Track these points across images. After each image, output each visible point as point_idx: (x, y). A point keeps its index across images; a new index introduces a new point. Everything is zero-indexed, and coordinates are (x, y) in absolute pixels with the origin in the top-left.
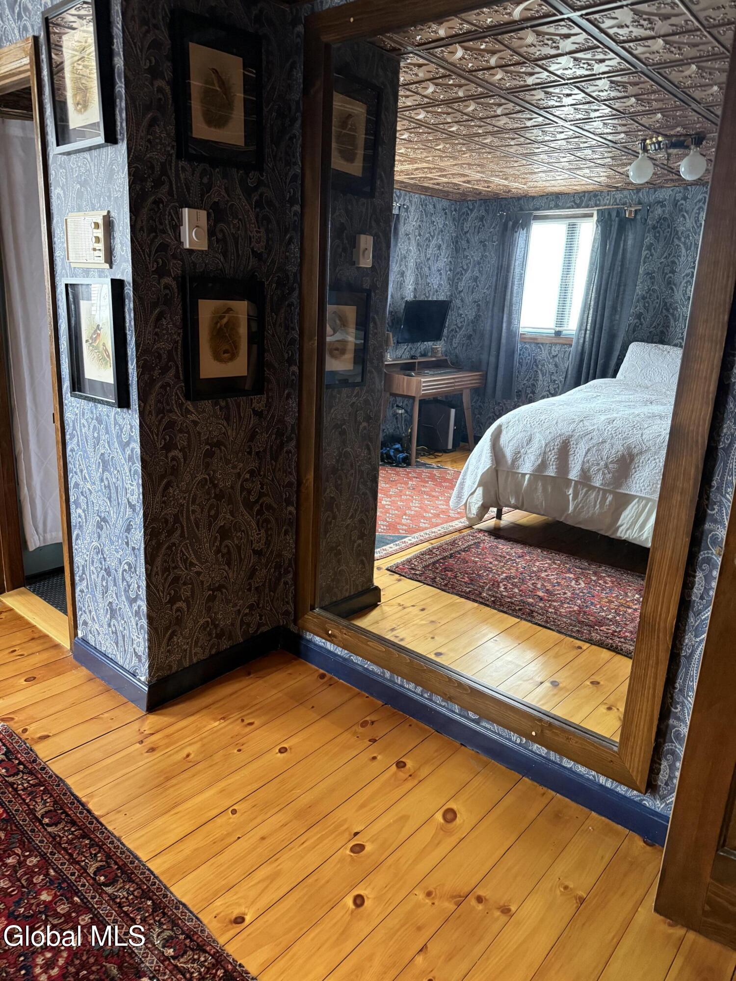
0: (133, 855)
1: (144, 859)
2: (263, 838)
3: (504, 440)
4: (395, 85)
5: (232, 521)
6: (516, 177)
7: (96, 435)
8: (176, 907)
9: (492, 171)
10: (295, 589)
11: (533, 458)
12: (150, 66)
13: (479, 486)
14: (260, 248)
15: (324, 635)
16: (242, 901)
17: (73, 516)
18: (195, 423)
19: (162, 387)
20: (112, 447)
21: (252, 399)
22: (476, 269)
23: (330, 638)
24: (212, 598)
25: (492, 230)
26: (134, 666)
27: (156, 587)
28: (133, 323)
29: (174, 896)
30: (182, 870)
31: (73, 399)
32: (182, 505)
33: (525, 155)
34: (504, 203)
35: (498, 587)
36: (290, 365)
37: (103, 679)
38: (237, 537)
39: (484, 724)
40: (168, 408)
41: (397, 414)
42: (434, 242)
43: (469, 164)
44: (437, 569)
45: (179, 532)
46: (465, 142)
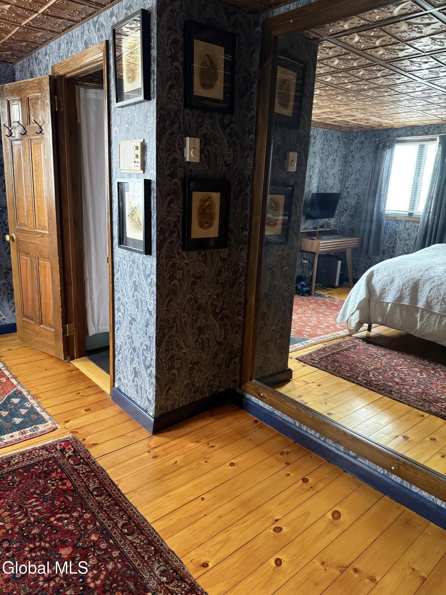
0: (144, 518)
1: (150, 522)
2: (220, 517)
3: (375, 280)
4: (314, 61)
5: (205, 324)
6: (386, 116)
7: (131, 270)
8: (168, 552)
9: (371, 113)
10: (241, 367)
11: (394, 293)
12: (171, 54)
13: (357, 309)
14: (229, 160)
15: (259, 397)
16: (207, 553)
17: (116, 317)
18: (187, 264)
19: (170, 243)
20: (140, 277)
21: (220, 251)
22: (358, 174)
23: (262, 398)
24: (192, 369)
25: (368, 150)
26: (146, 406)
27: (161, 360)
28: (155, 205)
29: (167, 546)
30: (173, 531)
31: (119, 249)
32: (177, 313)
33: (393, 102)
34: (377, 133)
35: (369, 374)
36: (243, 231)
37: (128, 412)
38: (208, 333)
39: (359, 459)
40: (172, 255)
41: (303, 263)
42: (331, 157)
43: (356, 109)
44: (329, 360)
45: (175, 328)
46: (355, 95)
